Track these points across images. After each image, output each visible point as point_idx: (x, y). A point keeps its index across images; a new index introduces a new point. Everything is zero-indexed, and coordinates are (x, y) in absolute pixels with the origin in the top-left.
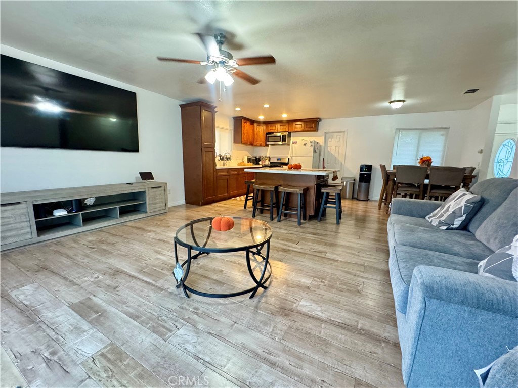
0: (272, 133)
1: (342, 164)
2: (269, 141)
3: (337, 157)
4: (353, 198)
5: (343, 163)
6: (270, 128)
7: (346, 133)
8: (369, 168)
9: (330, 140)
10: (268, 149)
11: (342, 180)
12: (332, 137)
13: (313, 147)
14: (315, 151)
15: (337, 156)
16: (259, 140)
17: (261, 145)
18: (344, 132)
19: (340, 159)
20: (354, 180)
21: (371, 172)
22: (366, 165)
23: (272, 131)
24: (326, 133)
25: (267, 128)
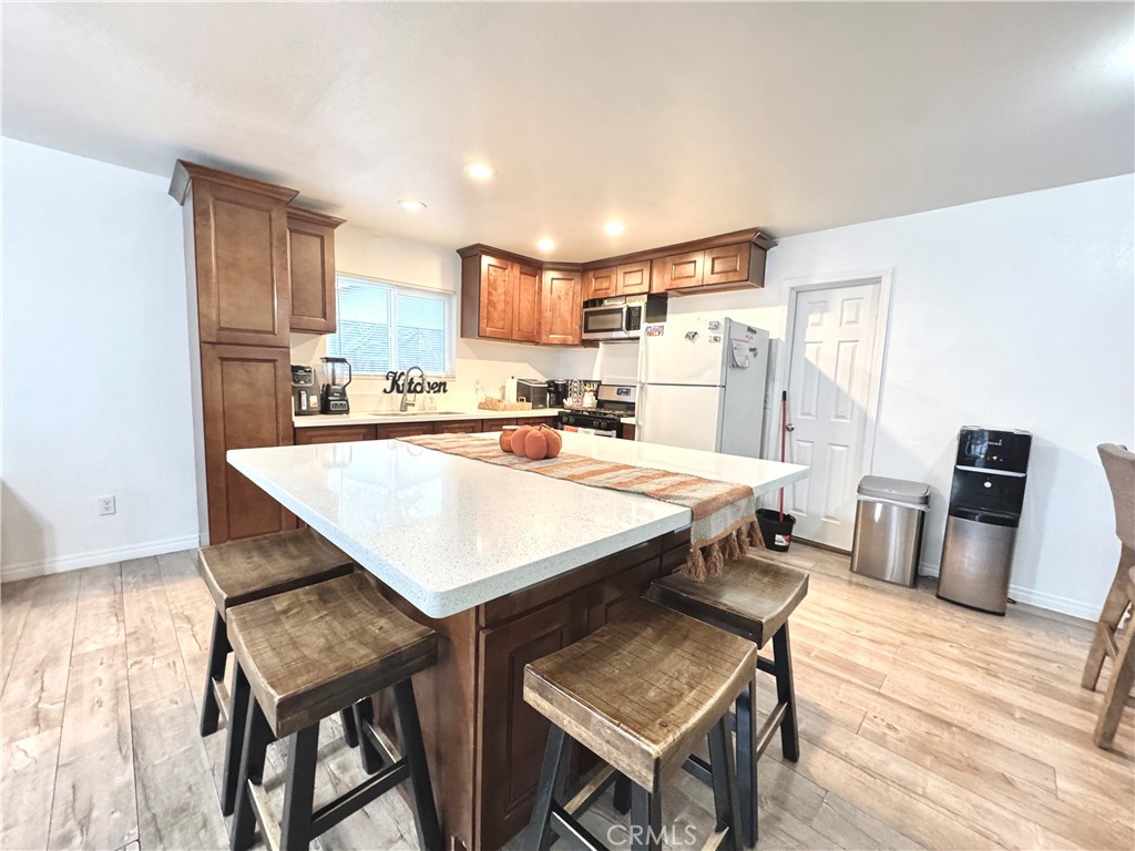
0: (601, 301)
1: (864, 418)
2: (590, 328)
3: (845, 388)
4: (918, 579)
5: (872, 414)
6: (594, 284)
7: (886, 282)
8: (1013, 449)
9: (813, 318)
10: (596, 355)
11: (860, 490)
12: (824, 307)
13: (719, 347)
14: (731, 363)
15: (842, 382)
16: (558, 326)
17: (565, 345)
18: (877, 281)
19: (857, 394)
20: (926, 500)
21: (1024, 470)
22: (995, 435)
23: (601, 295)
24: (798, 292)
25: (585, 285)
